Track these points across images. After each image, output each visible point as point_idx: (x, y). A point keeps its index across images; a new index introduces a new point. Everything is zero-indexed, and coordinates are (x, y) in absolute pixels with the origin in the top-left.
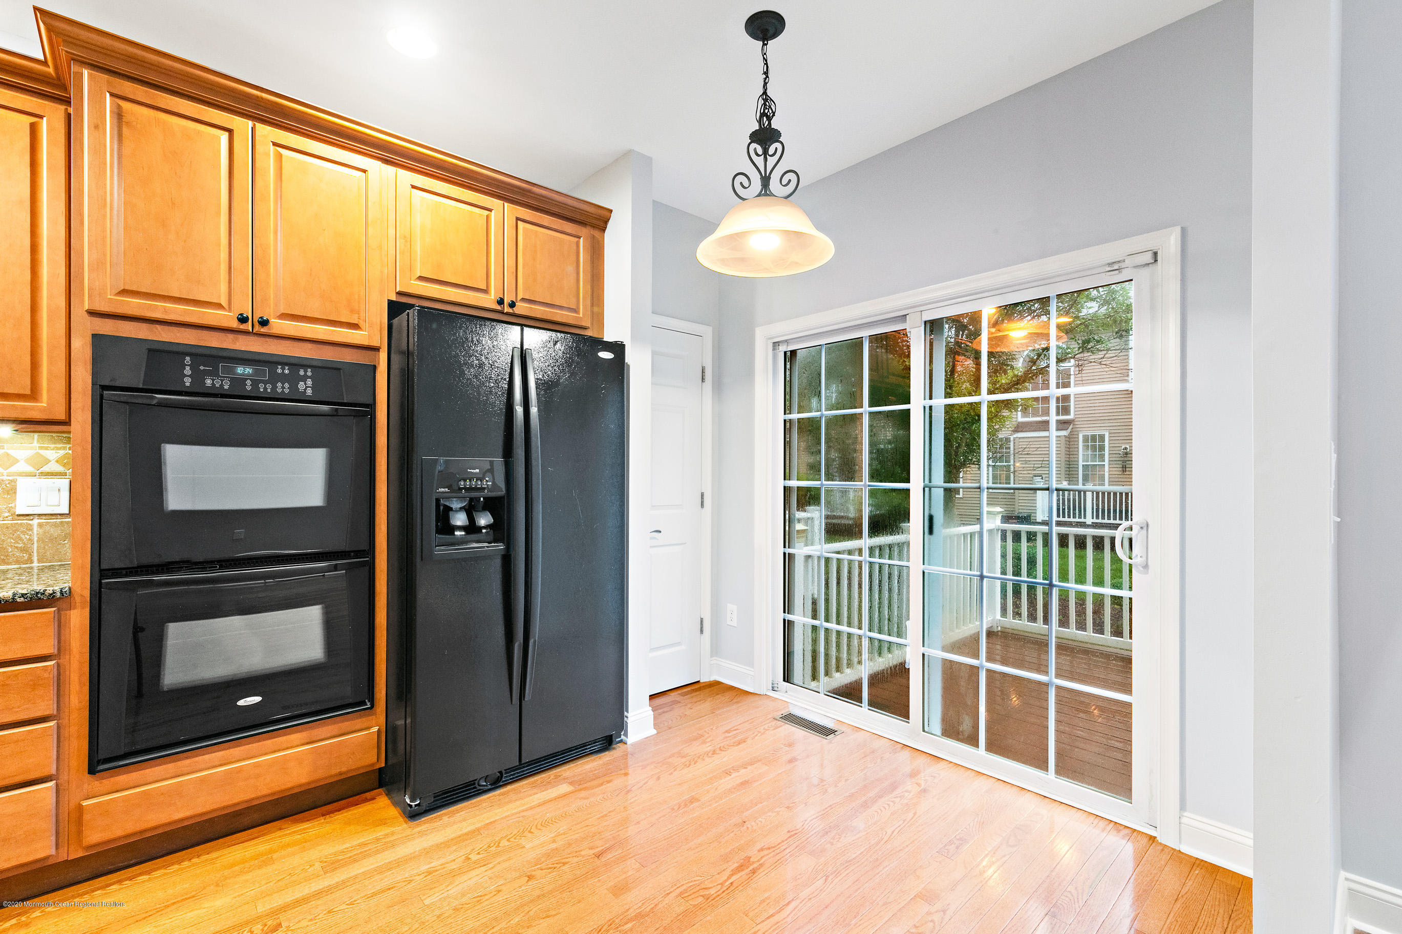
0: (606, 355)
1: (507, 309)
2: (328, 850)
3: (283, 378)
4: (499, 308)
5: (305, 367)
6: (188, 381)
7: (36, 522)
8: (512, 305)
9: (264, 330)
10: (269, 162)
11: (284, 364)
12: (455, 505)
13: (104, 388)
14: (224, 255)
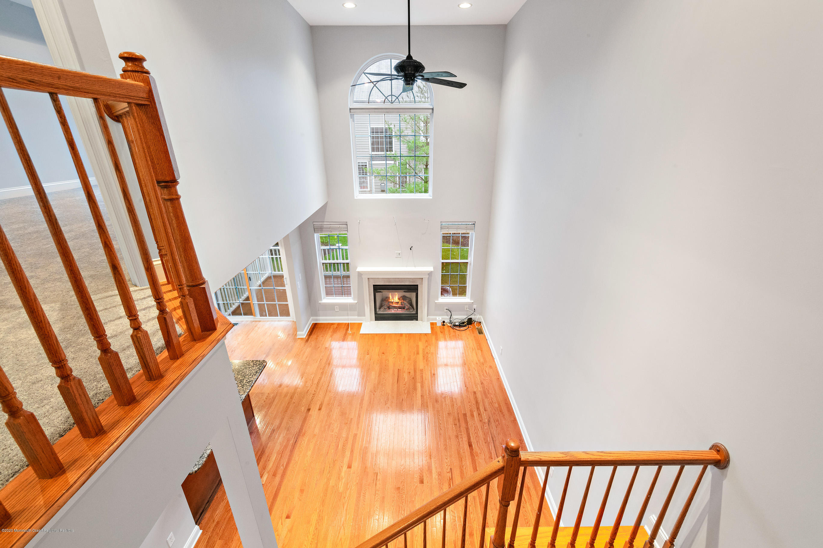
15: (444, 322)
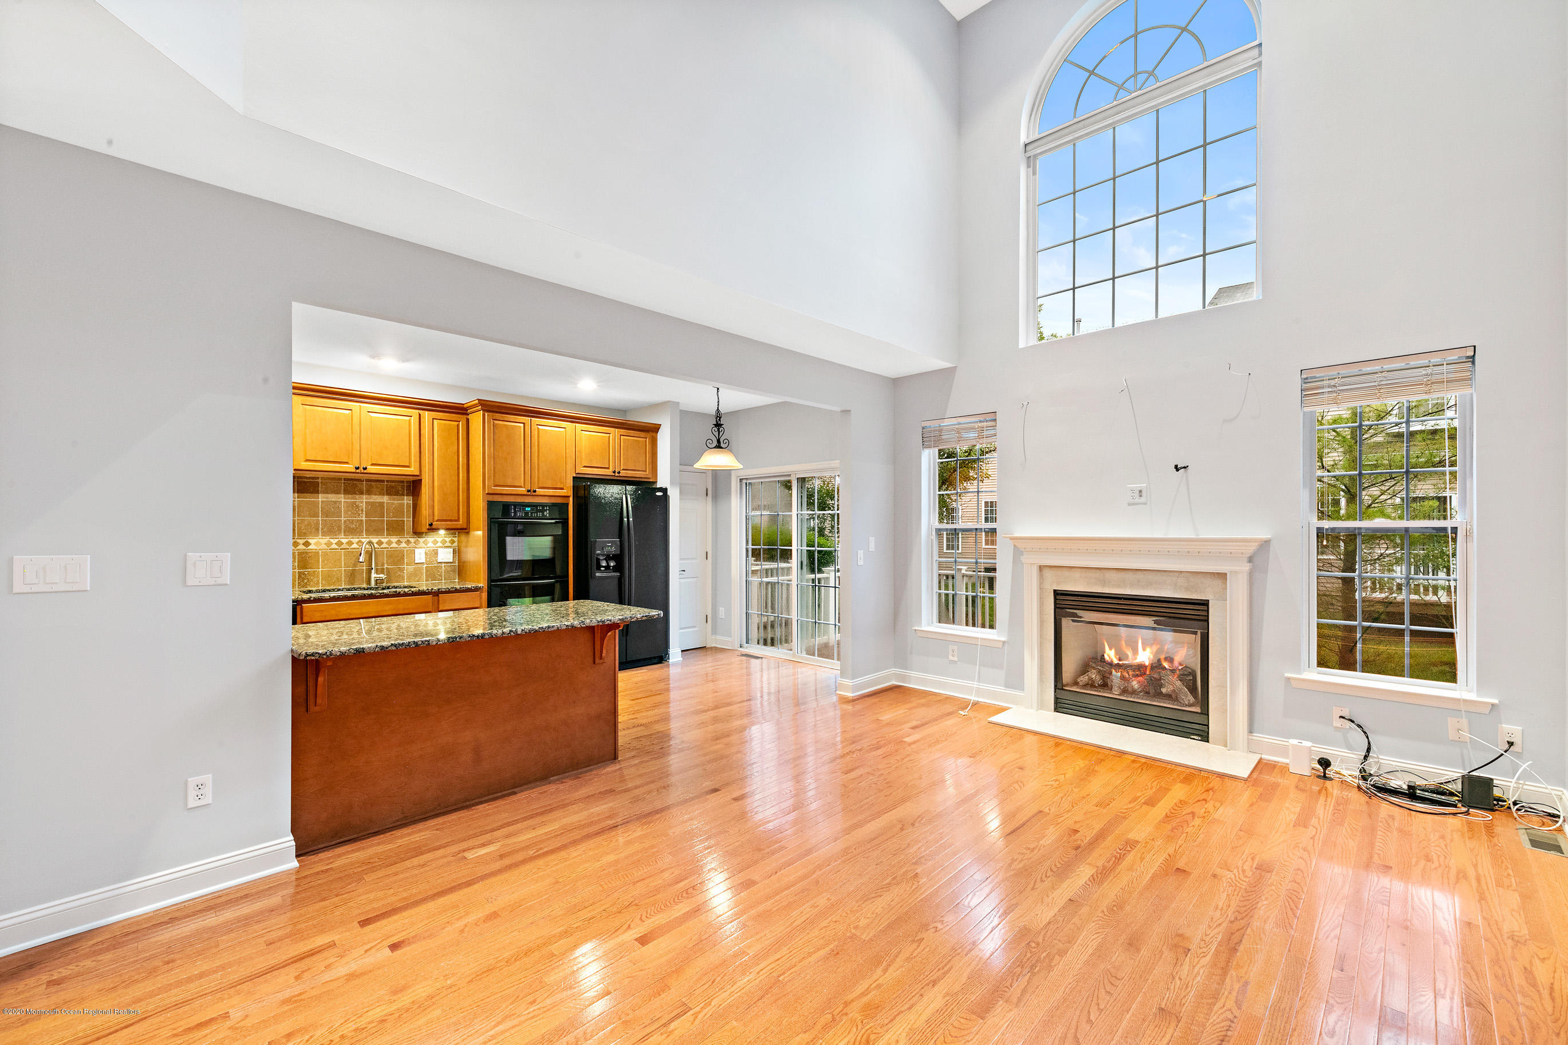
0: (659, 494)
1: (616, 474)
3: (540, 511)
4: (612, 474)
5: (546, 506)
6: (513, 514)
7: (443, 565)
8: (619, 473)
9: (534, 494)
10: (535, 432)
11: (540, 506)
12: (601, 558)
13: (491, 518)
14: (523, 468)
15: (1325, 763)
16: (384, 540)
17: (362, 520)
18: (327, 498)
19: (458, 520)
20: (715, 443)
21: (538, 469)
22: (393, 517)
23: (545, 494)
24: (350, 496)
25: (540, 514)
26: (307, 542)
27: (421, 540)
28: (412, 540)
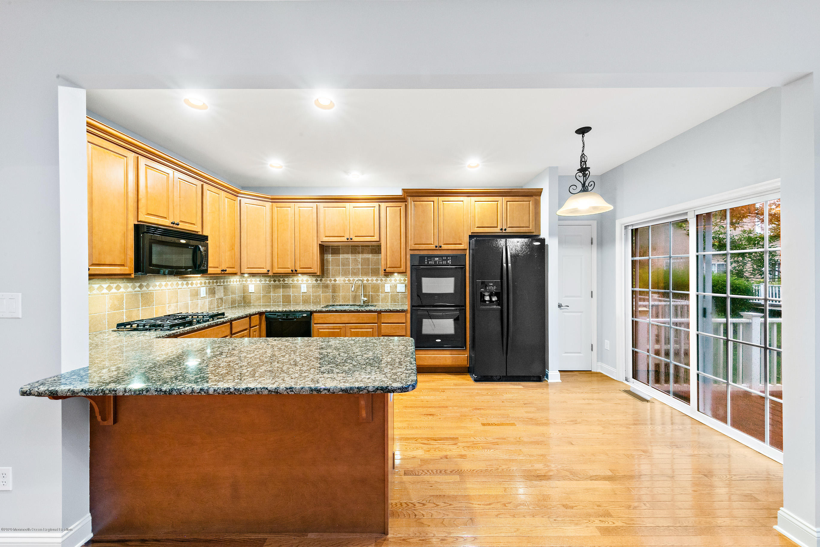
0: (540, 243)
1: (504, 231)
2: (455, 382)
3: (444, 260)
4: (501, 231)
5: (449, 257)
6: (426, 263)
7: (400, 294)
8: (505, 230)
9: (440, 248)
10: (441, 207)
11: (444, 257)
12: (486, 294)
13: (412, 266)
14: (433, 232)
16: (370, 279)
17: (359, 268)
18: (344, 256)
19: (400, 267)
20: (580, 187)
21: (443, 232)
22: (374, 266)
23: (449, 248)
24: (354, 255)
25: (445, 262)
26: (335, 279)
27: (388, 279)
28: (384, 279)
